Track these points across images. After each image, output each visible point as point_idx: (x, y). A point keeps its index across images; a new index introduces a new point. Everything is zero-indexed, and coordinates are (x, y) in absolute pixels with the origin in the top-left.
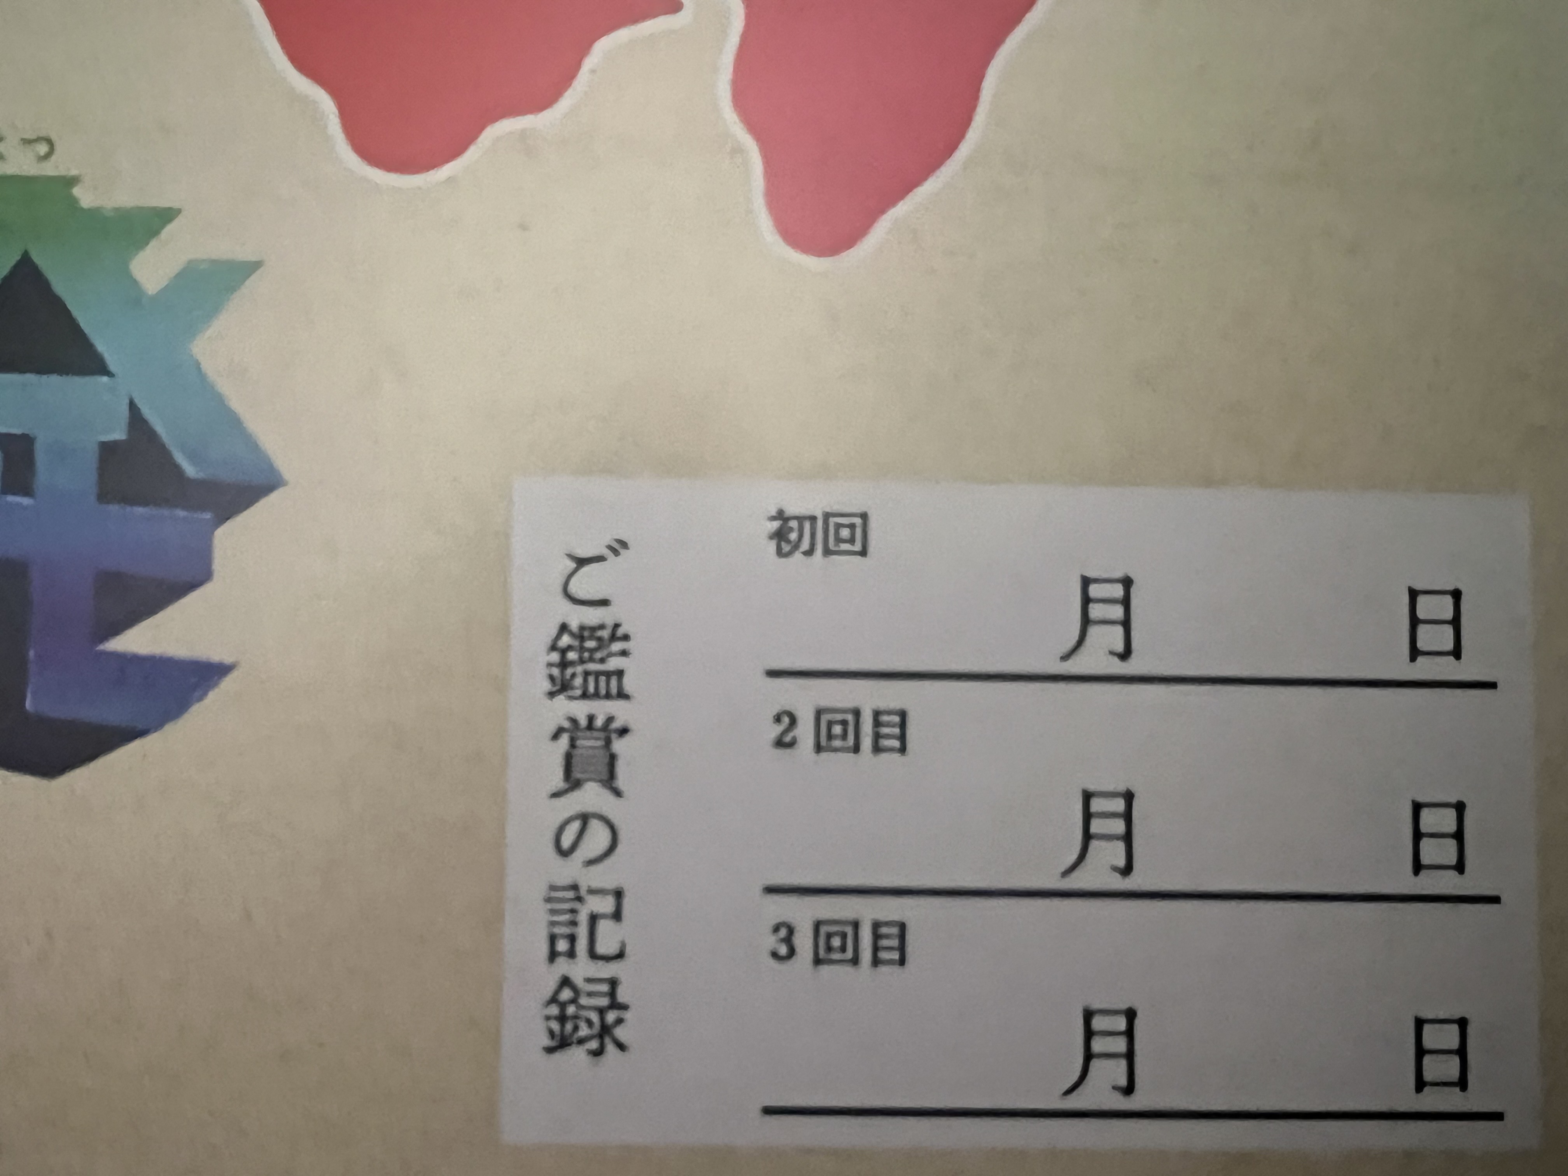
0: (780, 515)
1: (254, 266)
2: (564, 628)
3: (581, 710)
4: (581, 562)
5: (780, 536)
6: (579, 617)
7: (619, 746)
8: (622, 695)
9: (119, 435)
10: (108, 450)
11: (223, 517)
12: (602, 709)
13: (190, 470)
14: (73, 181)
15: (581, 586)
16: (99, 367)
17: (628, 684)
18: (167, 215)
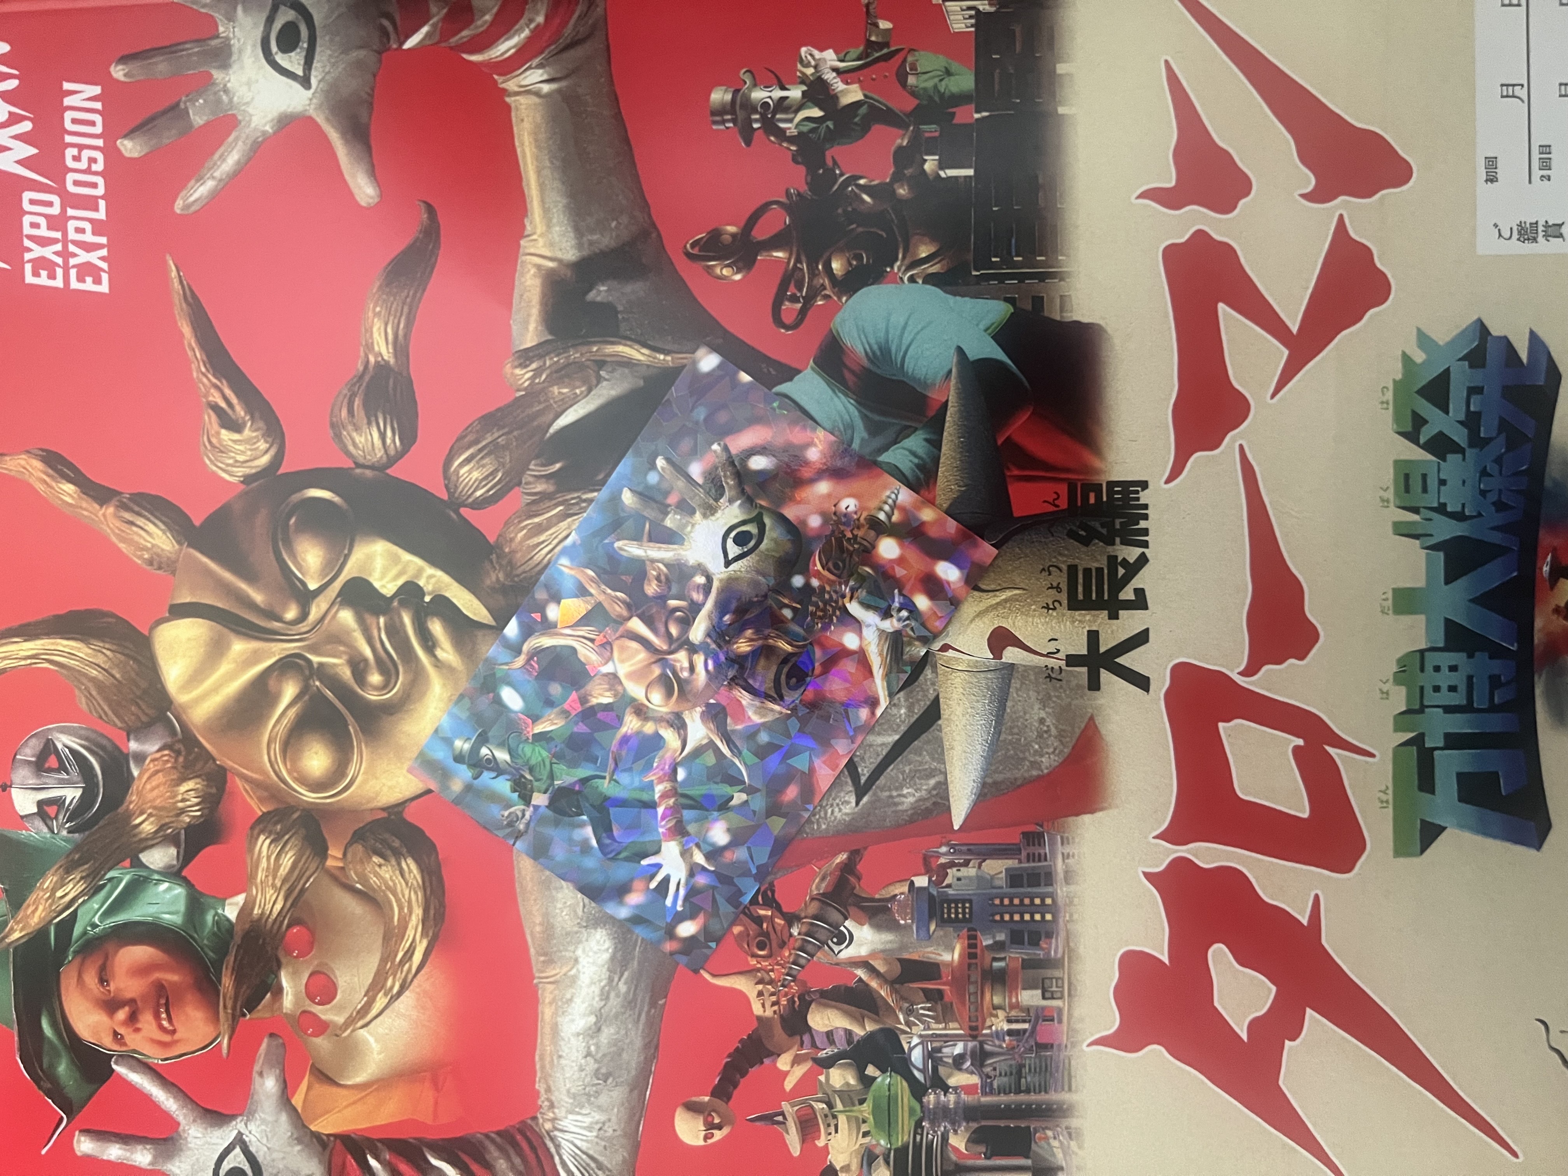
0: (1486, 181)
1: (1419, 330)
2: (1519, 239)
3: (1541, 234)
4: (1500, 235)
5: (1492, 181)
6: (1515, 235)
7: (1550, 223)
8: (1537, 223)
9: (1467, 363)
10: (1471, 366)
11: (1489, 333)
12: (1540, 228)
13: (1476, 343)
14: (1394, 381)
15: (1507, 235)
16: (1448, 369)
17: (1534, 221)
18: (1404, 354)
